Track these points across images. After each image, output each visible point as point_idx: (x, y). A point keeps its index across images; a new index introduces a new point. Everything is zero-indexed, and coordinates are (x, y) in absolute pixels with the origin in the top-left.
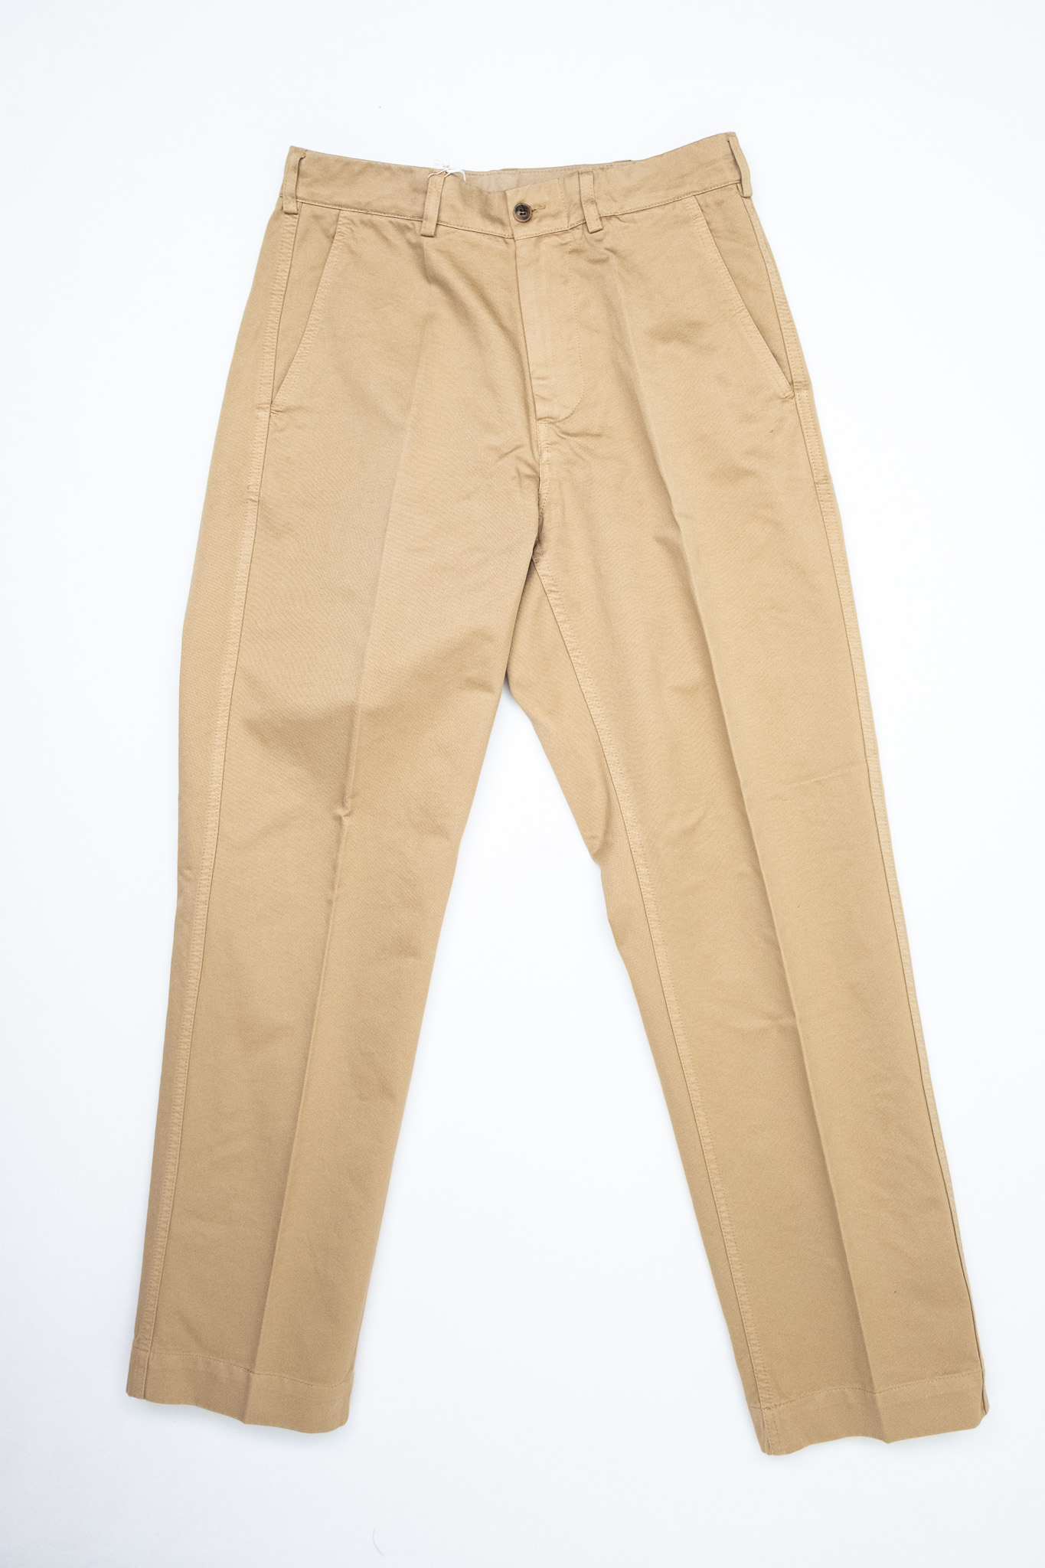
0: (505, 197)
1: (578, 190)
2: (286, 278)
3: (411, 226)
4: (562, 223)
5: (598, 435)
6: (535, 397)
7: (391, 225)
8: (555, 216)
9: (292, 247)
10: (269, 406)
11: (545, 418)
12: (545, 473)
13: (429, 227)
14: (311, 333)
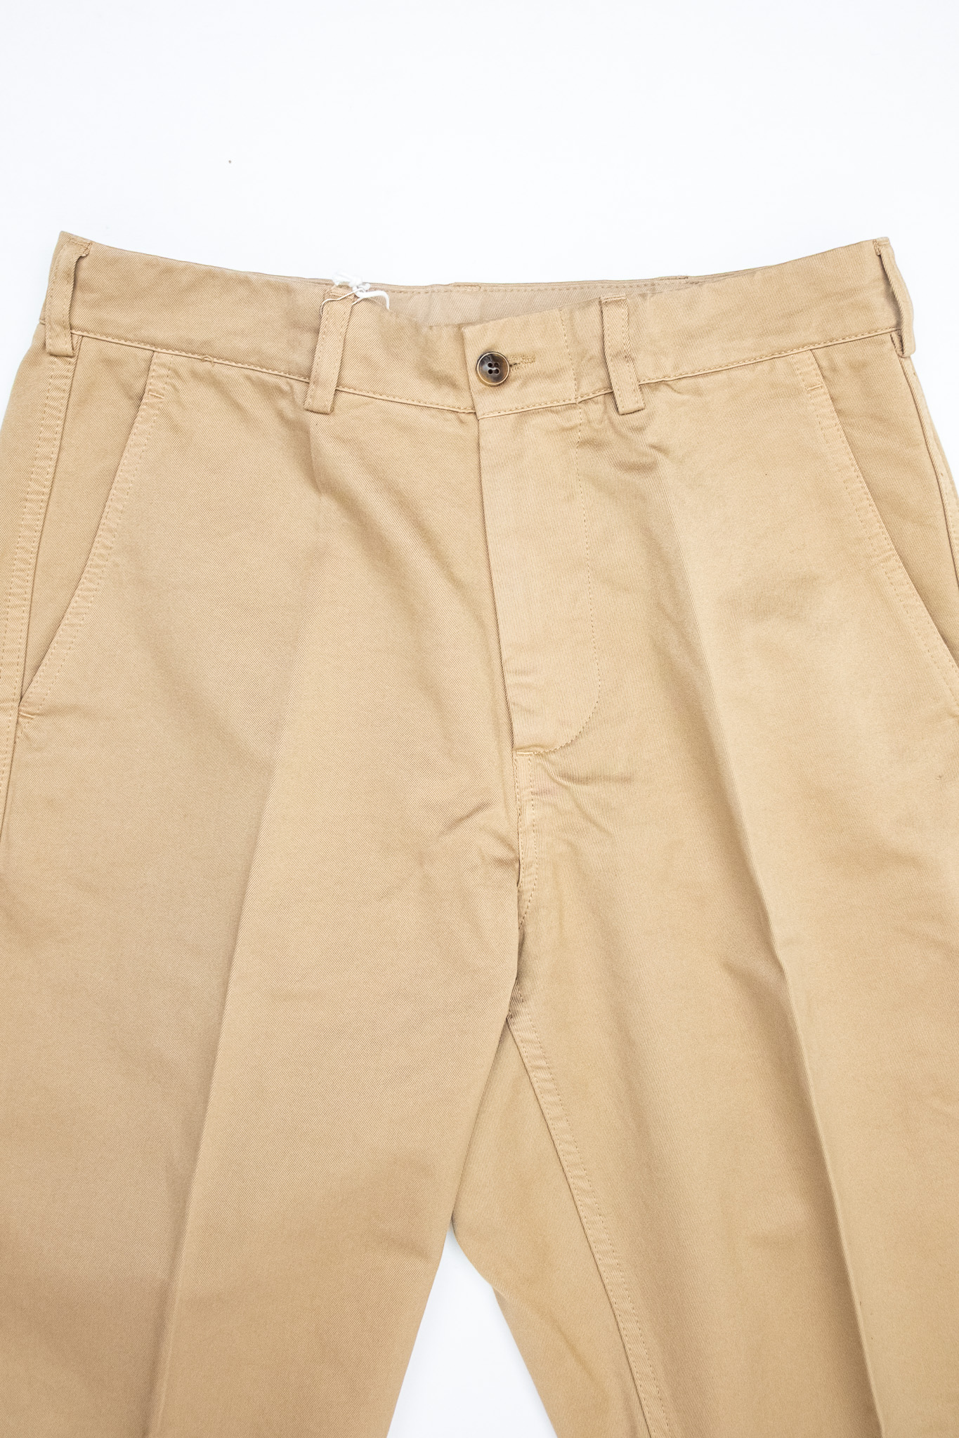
0: (461, 339)
1: (598, 332)
2: (51, 470)
3: (286, 388)
4: (566, 389)
5: (626, 780)
6: (512, 707)
7: (248, 384)
8: (552, 376)
9: (62, 415)
10: (16, 705)
11: (529, 747)
12: (529, 849)
13: (322, 397)
14: (96, 571)
